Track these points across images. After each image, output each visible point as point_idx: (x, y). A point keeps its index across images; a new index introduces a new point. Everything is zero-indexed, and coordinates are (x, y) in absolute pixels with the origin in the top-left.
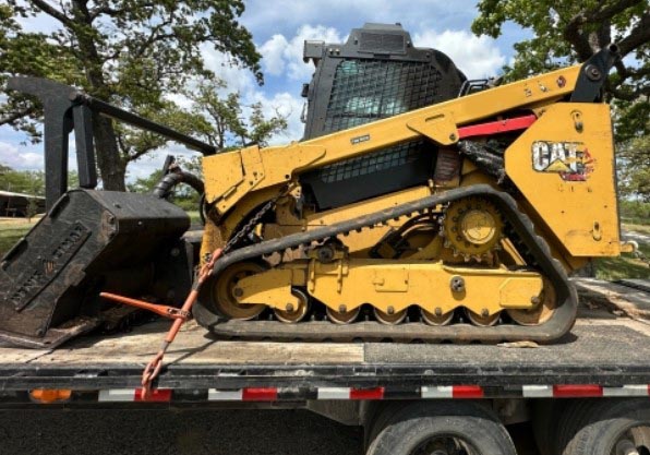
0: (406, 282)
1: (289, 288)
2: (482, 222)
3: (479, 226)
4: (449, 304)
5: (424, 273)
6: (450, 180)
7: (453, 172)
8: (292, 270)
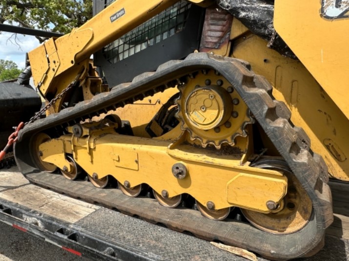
0: (137, 162)
1: (63, 155)
2: (208, 103)
3: (204, 108)
4: (175, 189)
5: (151, 156)
6: (219, 48)
7: (221, 38)
8: (64, 142)
